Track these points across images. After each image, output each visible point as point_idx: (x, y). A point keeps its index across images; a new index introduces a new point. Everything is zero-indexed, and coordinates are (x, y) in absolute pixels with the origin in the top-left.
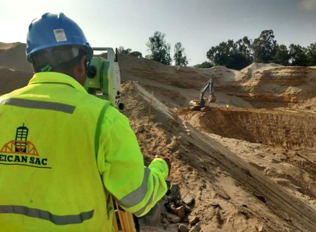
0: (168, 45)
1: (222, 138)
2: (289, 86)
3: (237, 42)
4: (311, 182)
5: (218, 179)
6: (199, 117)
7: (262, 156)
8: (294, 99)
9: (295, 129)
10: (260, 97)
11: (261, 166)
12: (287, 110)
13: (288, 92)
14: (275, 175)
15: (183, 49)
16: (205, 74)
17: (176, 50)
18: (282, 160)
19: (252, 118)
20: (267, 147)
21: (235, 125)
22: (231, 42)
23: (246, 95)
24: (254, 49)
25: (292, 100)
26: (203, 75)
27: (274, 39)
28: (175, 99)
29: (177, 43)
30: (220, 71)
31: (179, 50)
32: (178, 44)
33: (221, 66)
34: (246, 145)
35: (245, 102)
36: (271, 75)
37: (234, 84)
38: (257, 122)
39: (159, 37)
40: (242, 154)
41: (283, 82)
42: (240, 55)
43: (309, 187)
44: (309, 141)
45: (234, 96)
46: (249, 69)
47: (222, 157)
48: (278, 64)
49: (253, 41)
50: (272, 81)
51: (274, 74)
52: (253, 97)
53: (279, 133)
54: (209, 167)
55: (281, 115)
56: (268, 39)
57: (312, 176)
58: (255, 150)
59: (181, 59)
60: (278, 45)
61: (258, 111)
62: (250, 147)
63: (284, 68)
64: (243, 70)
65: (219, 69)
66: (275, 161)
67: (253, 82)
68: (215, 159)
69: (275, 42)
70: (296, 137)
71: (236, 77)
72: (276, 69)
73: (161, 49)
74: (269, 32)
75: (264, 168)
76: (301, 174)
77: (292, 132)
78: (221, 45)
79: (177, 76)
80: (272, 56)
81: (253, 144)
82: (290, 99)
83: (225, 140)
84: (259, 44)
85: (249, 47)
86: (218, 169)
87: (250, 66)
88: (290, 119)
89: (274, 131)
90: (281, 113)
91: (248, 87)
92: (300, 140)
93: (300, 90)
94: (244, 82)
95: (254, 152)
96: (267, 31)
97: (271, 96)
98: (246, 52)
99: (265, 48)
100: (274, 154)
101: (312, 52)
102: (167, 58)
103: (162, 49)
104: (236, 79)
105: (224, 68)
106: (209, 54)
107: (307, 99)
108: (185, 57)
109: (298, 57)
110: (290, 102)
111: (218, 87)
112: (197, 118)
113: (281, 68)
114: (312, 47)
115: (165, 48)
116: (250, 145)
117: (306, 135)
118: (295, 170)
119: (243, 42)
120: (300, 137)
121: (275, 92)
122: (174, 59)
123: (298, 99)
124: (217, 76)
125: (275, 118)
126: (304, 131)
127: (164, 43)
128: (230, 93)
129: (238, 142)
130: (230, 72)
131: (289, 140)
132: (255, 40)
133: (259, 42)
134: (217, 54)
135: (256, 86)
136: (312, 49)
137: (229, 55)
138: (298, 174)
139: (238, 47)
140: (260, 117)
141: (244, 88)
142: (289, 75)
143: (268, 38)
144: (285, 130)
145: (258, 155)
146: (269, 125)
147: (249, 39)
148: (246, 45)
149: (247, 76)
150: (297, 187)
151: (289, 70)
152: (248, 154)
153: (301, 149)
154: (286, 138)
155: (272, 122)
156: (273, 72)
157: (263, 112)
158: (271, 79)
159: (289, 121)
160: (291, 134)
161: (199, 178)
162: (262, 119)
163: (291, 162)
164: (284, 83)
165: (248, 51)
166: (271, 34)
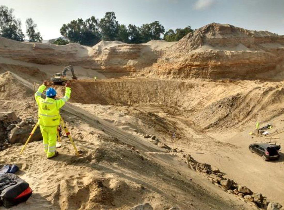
0: (18, 20)
1: (83, 105)
2: (129, 59)
3: (86, 21)
4: (142, 125)
5: (80, 125)
6: (61, 90)
7: (112, 114)
8: (134, 69)
9: (135, 91)
10: (109, 69)
11: (112, 120)
12: (129, 78)
13: (129, 64)
14: (121, 124)
15: (35, 25)
16: (62, 51)
17: (28, 26)
18: (125, 114)
19: (105, 87)
20: (115, 107)
21: (93, 94)
22: (80, 21)
23: (98, 67)
24: (102, 28)
25: (132, 70)
26: (60, 52)
27: (117, 20)
28: (35, 75)
29: (28, 18)
30: (75, 47)
31: (31, 26)
32: (29, 20)
33: (75, 43)
34: (101, 108)
35: (99, 73)
36: (116, 51)
37: (88, 59)
38: (109, 89)
39: (6, 11)
40: (99, 115)
41: (124, 56)
42: (90, 33)
43: (142, 128)
44: (144, 98)
45: (90, 69)
46: (99, 46)
47: (82, 115)
48: (120, 42)
49: (100, 20)
50: (116, 56)
51: (118, 50)
52: (105, 69)
53: (125, 96)
54: (74, 121)
55: (125, 82)
56: (112, 20)
57: (143, 121)
58: (108, 110)
59: (35, 35)
60: (119, 25)
61: (109, 81)
62: (104, 109)
63: (125, 45)
64: (94, 47)
65: (74, 46)
66: (121, 116)
67: (103, 57)
68: (78, 116)
69: (117, 22)
70: (136, 97)
71: (89, 53)
72: (119, 46)
73: (10, 24)
74: (111, 14)
75: (113, 121)
76: (137, 121)
77: (133, 94)
78: (72, 23)
79: (34, 53)
80: (116, 34)
81: (106, 106)
82: (131, 69)
83: (86, 106)
84: (105, 23)
85: (97, 26)
86: (80, 121)
87: (99, 44)
88: (131, 85)
89: (121, 95)
90: (125, 81)
91: (100, 61)
92: (139, 99)
93: (137, 62)
94: (96, 57)
95: (107, 112)
96: (110, 13)
97: (117, 68)
98: (95, 30)
99: (110, 27)
100: (120, 111)
101: (144, 31)
102: (19, 34)
103: (12, 24)
104: (89, 54)
105: (78, 44)
106: (62, 31)
107: (142, 69)
108: (39, 33)
109: (135, 35)
110: (131, 72)
111: (75, 62)
112: (60, 91)
113: (122, 45)
114: (144, 27)
115: (15, 24)
116: (104, 108)
117: (142, 95)
118: (133, 119)
119: (91, 21)
120: (139, 96)
121: (120, 65)
122: (27, 35)
123: (136, 69)
124: (72, 52)
125: (121, 85)
126: (140, 92)
127: (13, 18)
128: (86, 67)
129: (95, 106)
130: (83, 48)
131: (132, 100)
132: (101, 19)
133: (104, 22)
134: (70, 32)
135: (106, 60)
136: (144, 28)
137: (81, 33)
138: (135, 121)
139: (88, 25)
140: (111, 85)
141: (96, 62)
142: (128, 51)
143: (111, 18)
144: (128, 93)
145: (109, 113)
146: (118, 91)
147: (96, 19)
148: (94, 24)
149: (98, 52)
150: (134, 129)
151: (128, 47)
152: (103, 114)
153: (139, 105)
154: (130, 99)
155: (119, 88)
156: (117, 48)
157: (113, 81)
158: (116, 55)
159: (131, 86)
160: (133, 95)
161: (70, 125)
162: (112, 86)
163: (130, 115)
164: (126, 57)
165: (97, 29)
166: (114, 16)
